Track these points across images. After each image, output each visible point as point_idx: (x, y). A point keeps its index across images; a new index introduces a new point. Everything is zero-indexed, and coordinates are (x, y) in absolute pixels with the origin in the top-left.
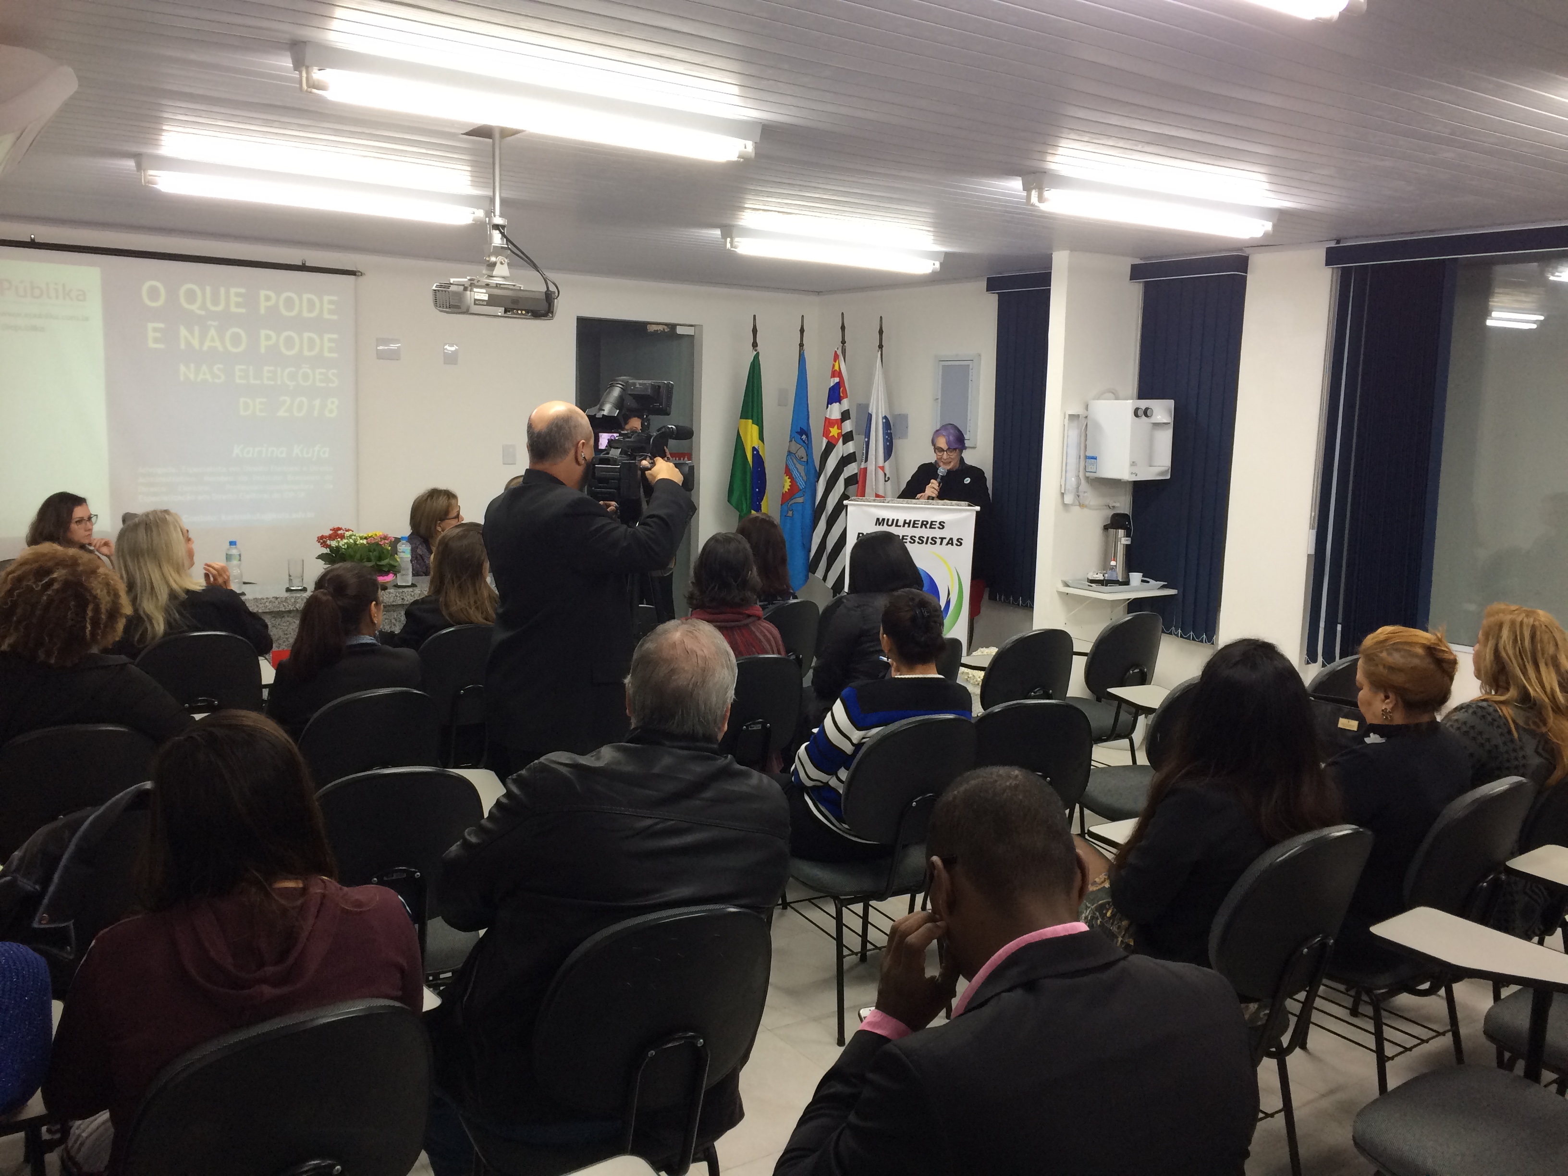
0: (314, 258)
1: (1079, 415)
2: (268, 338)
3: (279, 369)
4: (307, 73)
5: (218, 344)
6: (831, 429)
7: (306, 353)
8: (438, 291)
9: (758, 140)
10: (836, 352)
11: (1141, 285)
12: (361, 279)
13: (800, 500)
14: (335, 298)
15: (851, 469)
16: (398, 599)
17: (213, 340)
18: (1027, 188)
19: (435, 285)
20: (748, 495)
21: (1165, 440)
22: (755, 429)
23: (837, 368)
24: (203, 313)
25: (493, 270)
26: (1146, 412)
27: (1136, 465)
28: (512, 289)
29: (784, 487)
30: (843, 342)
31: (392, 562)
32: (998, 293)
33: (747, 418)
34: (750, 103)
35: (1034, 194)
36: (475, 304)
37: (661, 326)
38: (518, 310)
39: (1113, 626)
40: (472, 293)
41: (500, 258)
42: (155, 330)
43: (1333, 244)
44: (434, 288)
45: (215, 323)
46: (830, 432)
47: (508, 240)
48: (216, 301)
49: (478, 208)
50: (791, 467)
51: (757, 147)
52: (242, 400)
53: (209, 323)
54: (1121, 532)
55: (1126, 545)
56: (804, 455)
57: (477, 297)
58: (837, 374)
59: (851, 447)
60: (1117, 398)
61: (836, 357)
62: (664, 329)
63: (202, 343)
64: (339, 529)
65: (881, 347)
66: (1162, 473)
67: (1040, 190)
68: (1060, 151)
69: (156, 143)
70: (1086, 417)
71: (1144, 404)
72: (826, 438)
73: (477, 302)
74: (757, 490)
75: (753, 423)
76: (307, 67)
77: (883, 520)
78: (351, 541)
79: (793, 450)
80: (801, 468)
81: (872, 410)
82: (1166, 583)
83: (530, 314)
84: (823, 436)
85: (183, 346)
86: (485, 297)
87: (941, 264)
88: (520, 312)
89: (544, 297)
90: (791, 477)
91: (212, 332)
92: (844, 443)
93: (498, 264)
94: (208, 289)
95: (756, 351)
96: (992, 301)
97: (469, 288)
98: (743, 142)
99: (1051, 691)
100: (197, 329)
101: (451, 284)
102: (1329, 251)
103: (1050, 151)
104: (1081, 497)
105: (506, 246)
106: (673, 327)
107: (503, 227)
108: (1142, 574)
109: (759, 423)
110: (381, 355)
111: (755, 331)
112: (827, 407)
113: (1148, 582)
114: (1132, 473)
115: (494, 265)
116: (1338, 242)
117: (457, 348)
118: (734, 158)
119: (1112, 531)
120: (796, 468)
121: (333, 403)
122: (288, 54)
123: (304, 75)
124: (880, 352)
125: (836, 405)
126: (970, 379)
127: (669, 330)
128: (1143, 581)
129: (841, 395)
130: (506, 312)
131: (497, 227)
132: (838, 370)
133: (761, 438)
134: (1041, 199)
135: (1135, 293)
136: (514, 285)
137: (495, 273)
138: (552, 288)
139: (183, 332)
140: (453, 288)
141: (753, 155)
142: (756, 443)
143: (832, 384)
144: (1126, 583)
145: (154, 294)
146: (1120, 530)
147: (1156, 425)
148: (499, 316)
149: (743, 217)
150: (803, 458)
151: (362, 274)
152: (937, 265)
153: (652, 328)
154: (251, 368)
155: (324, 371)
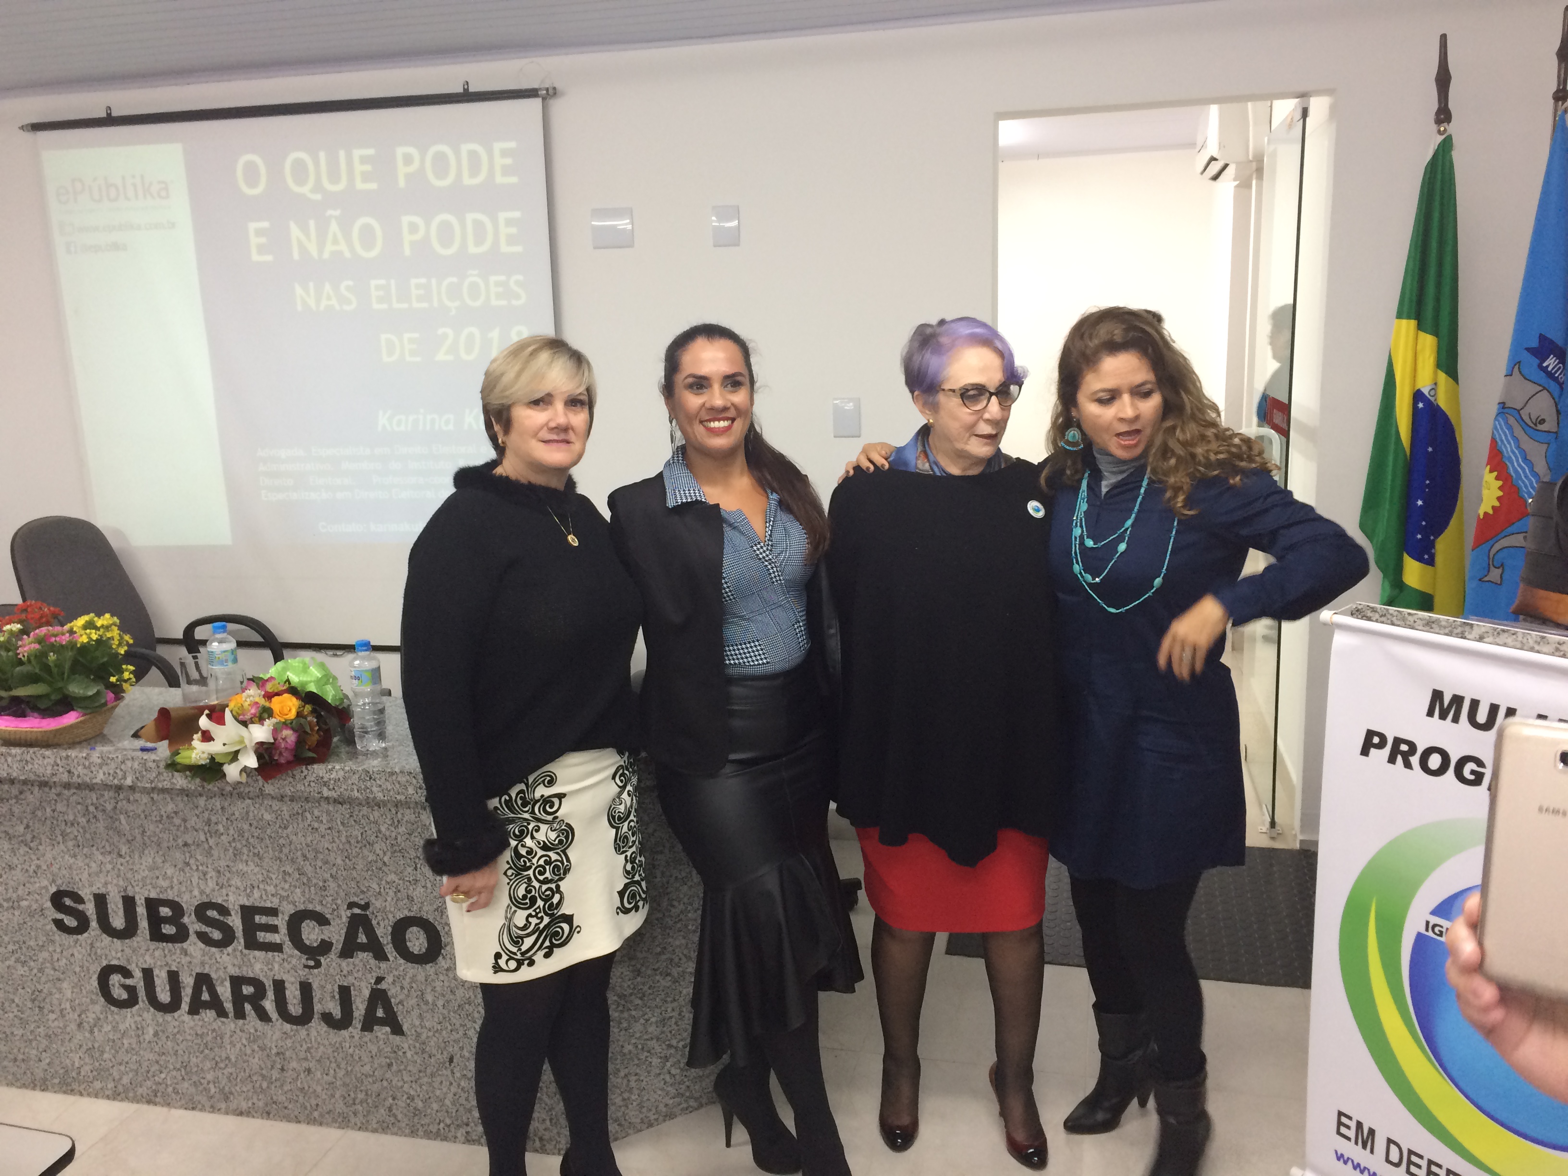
0: (482, 75)
3: (434, 281)
5: (343, 247)
7: (473, 249)
12: (552, 101)
13: (1523, 539)
14: (511, 144)
16: (61, 770)
17: (335, 242)
22: (1428, 342)
24: (318, 197)
29: (1488, 501)
33: (1407, 317)
42: (259, 233)
45: (337, 213)
50: (1508, 446)
52: (383, 337)
53: (330, 212)
56: (1546, 415)
63: (321, 246)
75: (1420, 327)
77: (1457, 700)
79: (1517, 401)
80: (1534, 452)
85: (296, 256)
90: (1504, 475)
91: (334, 227)
94: (322, 155)
95: (1439, 132)
100: (312, 223)
109: (1442, 327)
111: (1443, 80)
120: (1515, 447)
133: (1449, 366)
139: (295, 231)
142: (1426, 380)
145: (251, 174)
151: (551, 93)
154: (393, 282)
155: (503, 278)
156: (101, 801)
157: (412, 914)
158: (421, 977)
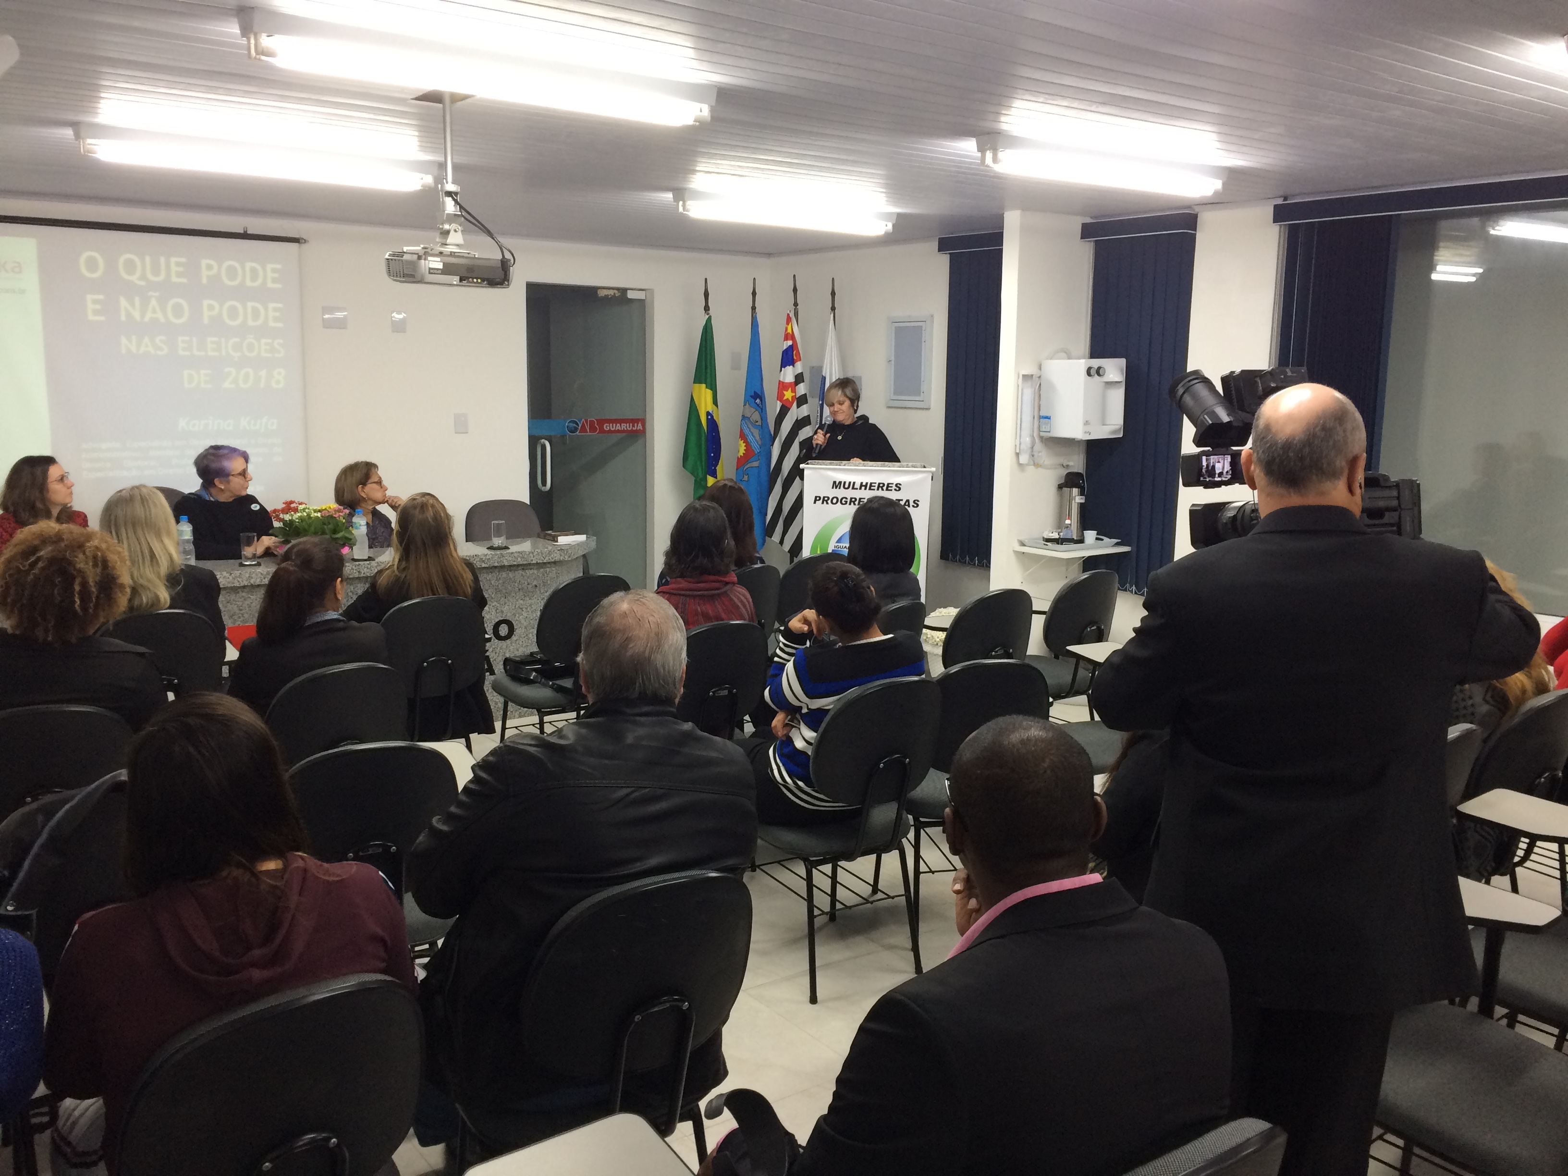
0: (256, 225)
1: (1032, 375)
2: (211, 307)
3: (223, 340)
4: (256, 40)
5: (159, 315)
6: (785, 392)
7: (251, 323)
8: (392, 260)
9: (714, 104)
10: (788, 314)
11: (1092, 244)
12: (304, 246)
13: (756, 464)
14: (278, 266)
15: (805, 433)
16: (355, 571)
17: (154, 311)
18: (981, 149)
19: (388, 254)
20: (703, 459)
21: (1117, 399)
22: (709, 393)
23: (789, 331)
24: (142, 283)
25: (447, 239)
26: (1099, 372)
27: (1089, 424)
28: (467, 258)
29: (739, 451)
30: (796, 304)
31: (347, 535)
32: (950, 253)
33: (701, 383)
34: (705, 66)
35: (989, 155)
36: (430, 273)
37: (611, 290)
38: (473, 278)
39: (1072, 584)
40: (427, 261)
41: (454, 226)
42: (95, 302)
43: (1280, 201)
44: (387, 257)
45: (157, 294)
46: (784, 395)
47: (461, 207)
48: (156, 271)
49: (427, 173)
50: (746, 431)
51: (712, 110)
52: (186, 373)
53: (151, 293)
54: (1075, 491)
55: (1081, 503)
56: (759, 419)
57: (431, 266)
58: (789, 337)
59: (804, 410)
60: (1069, 358)
61: (789, 320)
62: (614, 293)
63: (143, 313)
64: (292, 502)
65: (833, 309)
66: (1115, 432)
67: (995, 150)
68: (1013, 111)
69: (93, 111)
70: (1040, 377)
71: (1096, 363)
72: (780, 401)
73: (431, 271)
74: (712, 455)
75: (707, 387)
76: (256, 35)
77: (840, 483)
78: (305, 514)
79: (748, 415)
80: (756, 433)
81: (826, 372)
82: (1120, 541)
83: (485, 282)
84: (777, 399)
85: (123, 318)
86: (441, 267)
87: (894, 226)
88: (475, 280)
89: (500, 265)
90: (746, 441)
91: (154, 302)
92: (798, 407)
93: (452, 232)
94: (148, 259)
95: (708, 315)
96: (943, 262)
97: (424, 256)
98: (698, 105)
99: (1011, 650)
100: (137, 300)
101: (405, 253)
102: (1276, 207)
103: (1003, 112)
104: (1036, 456)
105: (460, 213)
106: (624, 291)
107: (456, 194)
108: (1096, 532)
109: (713, 387)
110: (329, 325)
111: (706, 295)
112: (781, 370)
113: (1102, 540)
114: (1085, 432)
115: (448, 232)
116: (1286, 199)
117: (405, 315)
118: (690, 122)
119: (1066, 490)
120: (750, 431)
121: (279, 373)
122: (236, 20)
123: (252, 41)
124: (832, 315)
125: (789, 369)
126: (923, 340)
127: (619, 294)
128: (1097, 539)
129: (795, 358)
130: (461, 280)
131: (449, 194)
132: (791, 333)
133: (715, 402)
134: (995, 160)
135: (1085, 252)
136: (468, 253)
137: (449, 241)
138: (508, 256)
139: (123, 303)
140: (406, 257)
141: (709, 119)
142: (710, 407)
143: (785, 348)
144: (1081, 541)
145: (92, 265)
146: (1074, 489)
147: (1110, 384)
148: (454, 285)
149: (694, 180)
150: (757, 422)
151: (305, 241)
152: (890, 227)
153: (602, 293)
154: (194, 339)
155: (270, 341)
156: (356, 589)
157: (502, 619)
158: (504, 647)
